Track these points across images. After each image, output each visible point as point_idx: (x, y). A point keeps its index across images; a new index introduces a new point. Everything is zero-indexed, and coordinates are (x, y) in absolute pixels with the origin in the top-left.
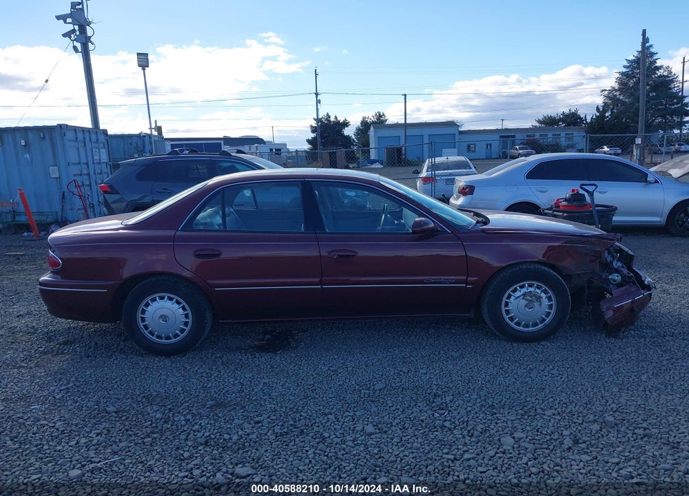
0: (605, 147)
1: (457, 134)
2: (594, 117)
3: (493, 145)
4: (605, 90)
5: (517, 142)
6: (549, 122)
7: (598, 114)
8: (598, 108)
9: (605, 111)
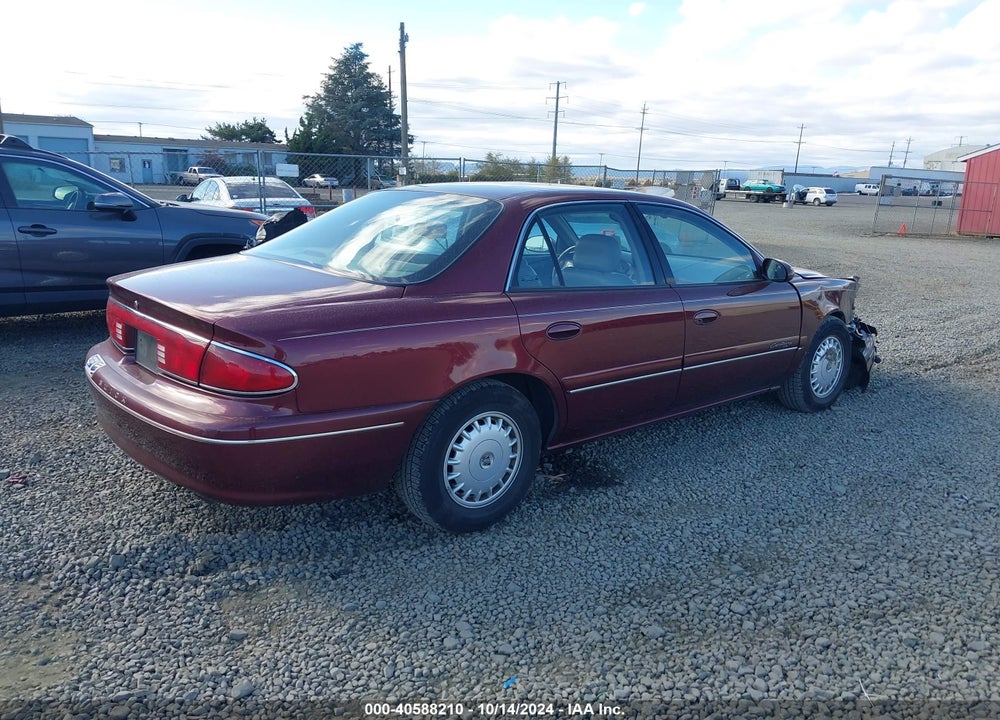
0: (317, 176)
1: (91, 140)
2: (298, 133)
3: (154, 161)
4: (308, 97)
5: (192, 159)
6: (228, 134)
7: (302, 129)
8: (302, 122)
9: (310, 125)
